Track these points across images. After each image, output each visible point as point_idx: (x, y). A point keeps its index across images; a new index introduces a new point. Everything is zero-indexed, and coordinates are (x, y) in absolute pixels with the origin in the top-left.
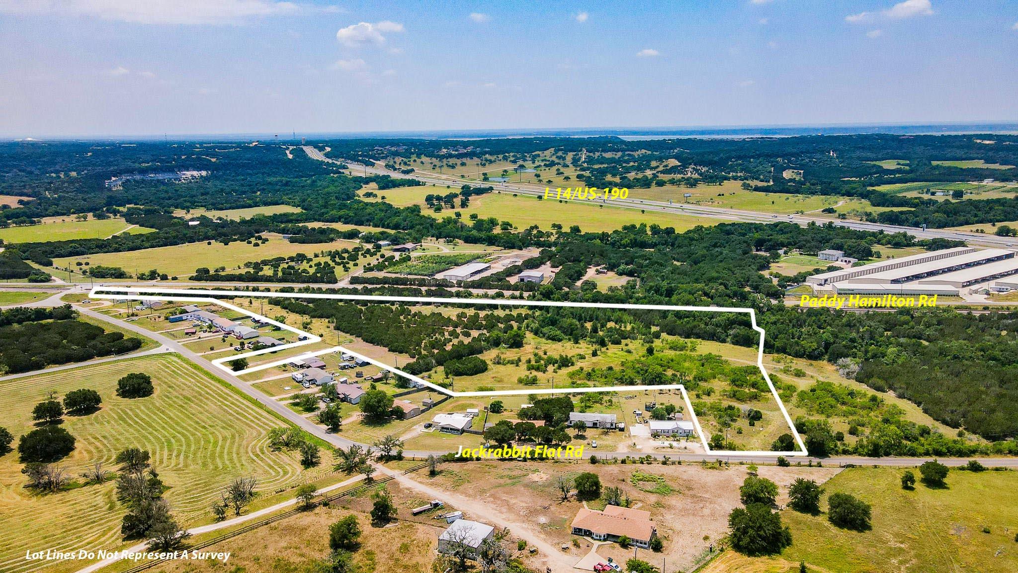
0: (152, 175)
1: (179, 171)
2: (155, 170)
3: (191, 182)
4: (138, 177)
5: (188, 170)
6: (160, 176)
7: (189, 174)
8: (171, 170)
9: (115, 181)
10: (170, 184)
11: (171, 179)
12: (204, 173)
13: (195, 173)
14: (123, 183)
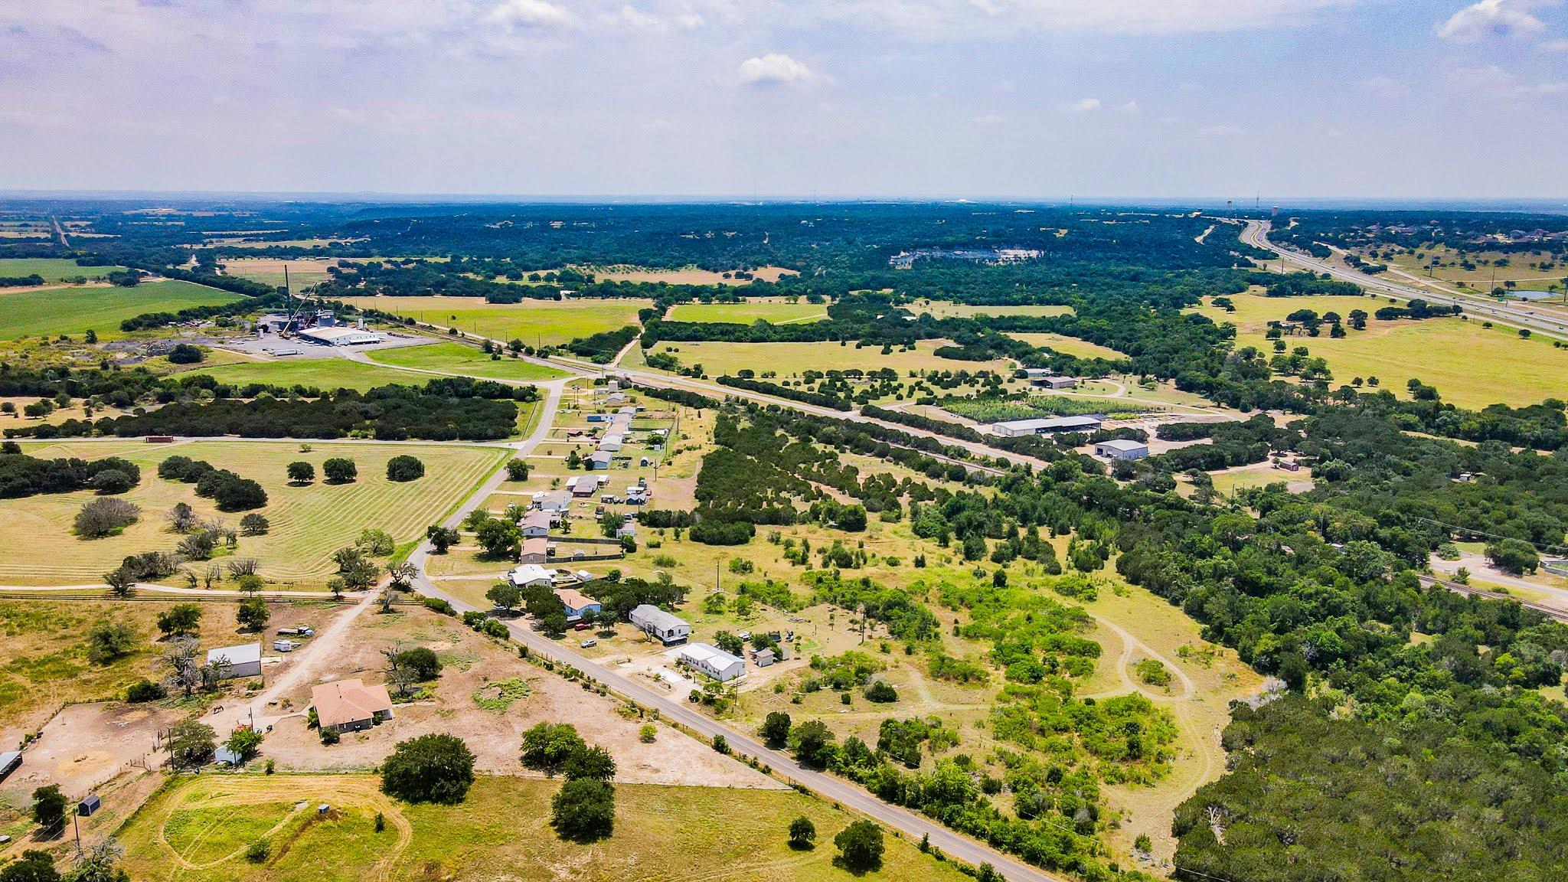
0: (958, 252)
1: (998, 248)
2: (964, 246)
3: (1011, 265)
4: (938, 254)
5: (1012, 248)
6: (970, 255)
7: (1011, 253)
8: (986, 246)
9: (905, 257)
10: (981, 265)
11: (984, 259)
12: (1034, 253)
13: (1022, 253)
14: (915, 260)
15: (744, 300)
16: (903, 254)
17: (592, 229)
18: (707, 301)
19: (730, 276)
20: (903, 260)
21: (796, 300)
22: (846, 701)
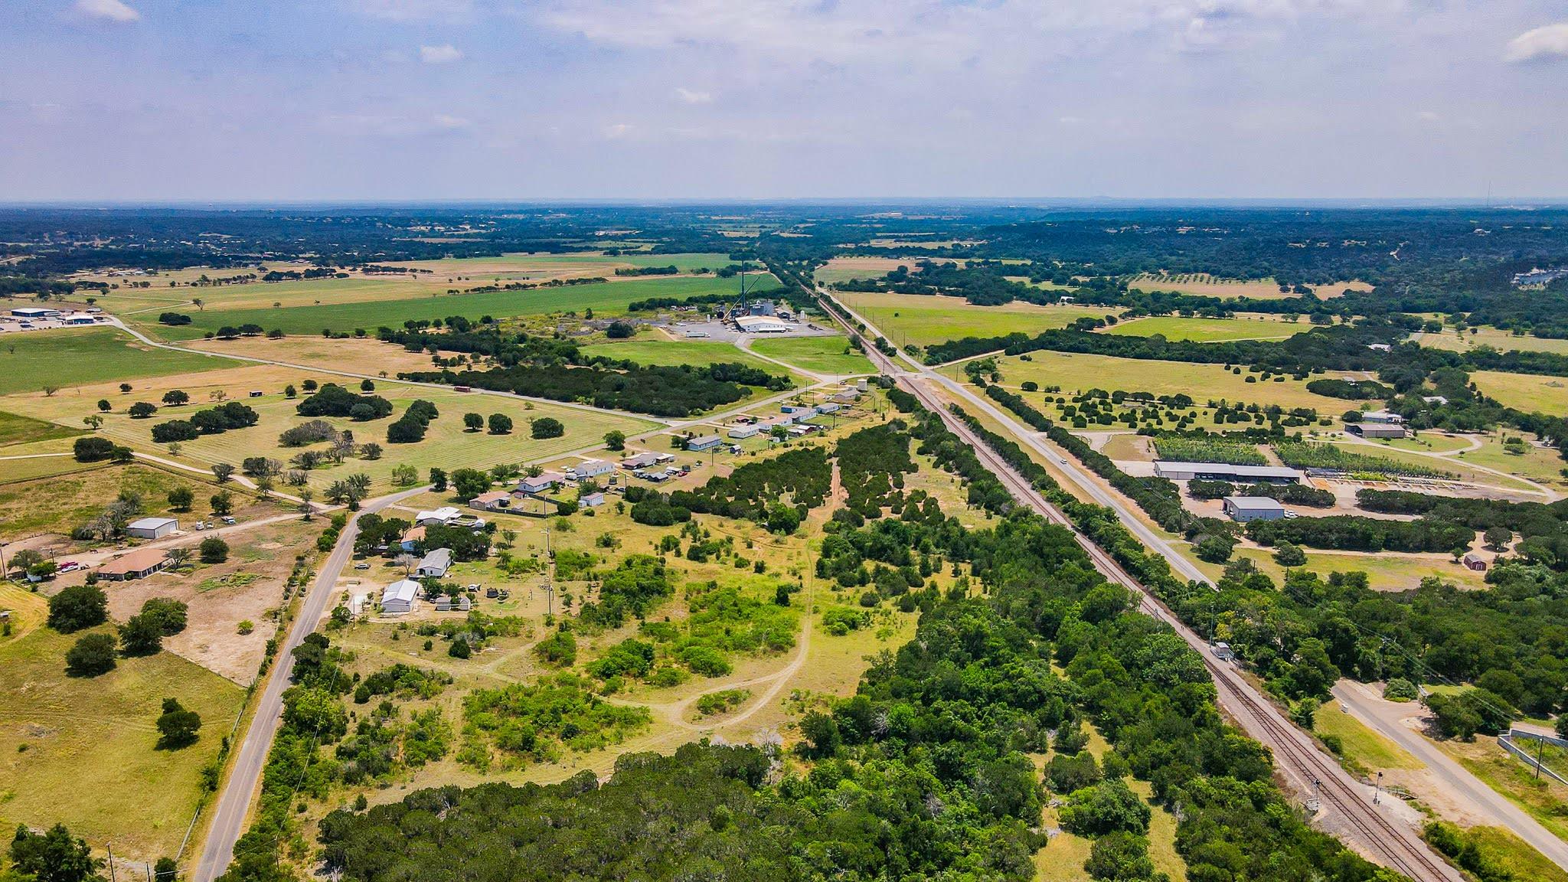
14: (1555, 281)
15: (1232, 316)
16: (1535, 271)
17: (1222, 235)
18: (1187, 314)
19: (1289, 290)
20: (1535, 280)
21: (1295, 319)
22: (428, 647)
